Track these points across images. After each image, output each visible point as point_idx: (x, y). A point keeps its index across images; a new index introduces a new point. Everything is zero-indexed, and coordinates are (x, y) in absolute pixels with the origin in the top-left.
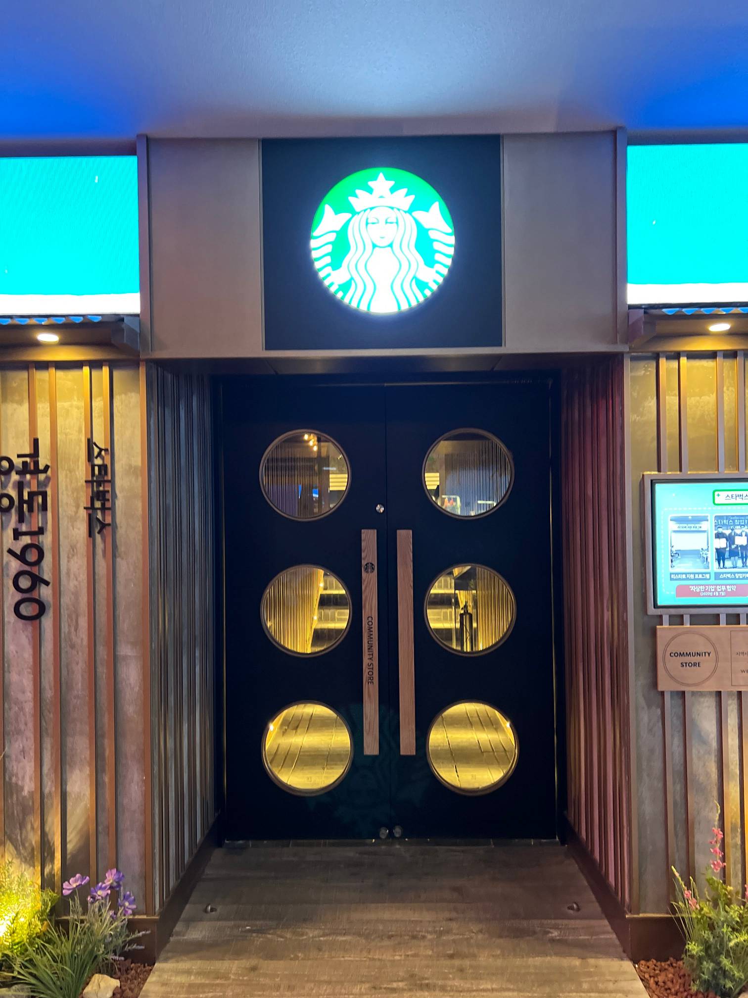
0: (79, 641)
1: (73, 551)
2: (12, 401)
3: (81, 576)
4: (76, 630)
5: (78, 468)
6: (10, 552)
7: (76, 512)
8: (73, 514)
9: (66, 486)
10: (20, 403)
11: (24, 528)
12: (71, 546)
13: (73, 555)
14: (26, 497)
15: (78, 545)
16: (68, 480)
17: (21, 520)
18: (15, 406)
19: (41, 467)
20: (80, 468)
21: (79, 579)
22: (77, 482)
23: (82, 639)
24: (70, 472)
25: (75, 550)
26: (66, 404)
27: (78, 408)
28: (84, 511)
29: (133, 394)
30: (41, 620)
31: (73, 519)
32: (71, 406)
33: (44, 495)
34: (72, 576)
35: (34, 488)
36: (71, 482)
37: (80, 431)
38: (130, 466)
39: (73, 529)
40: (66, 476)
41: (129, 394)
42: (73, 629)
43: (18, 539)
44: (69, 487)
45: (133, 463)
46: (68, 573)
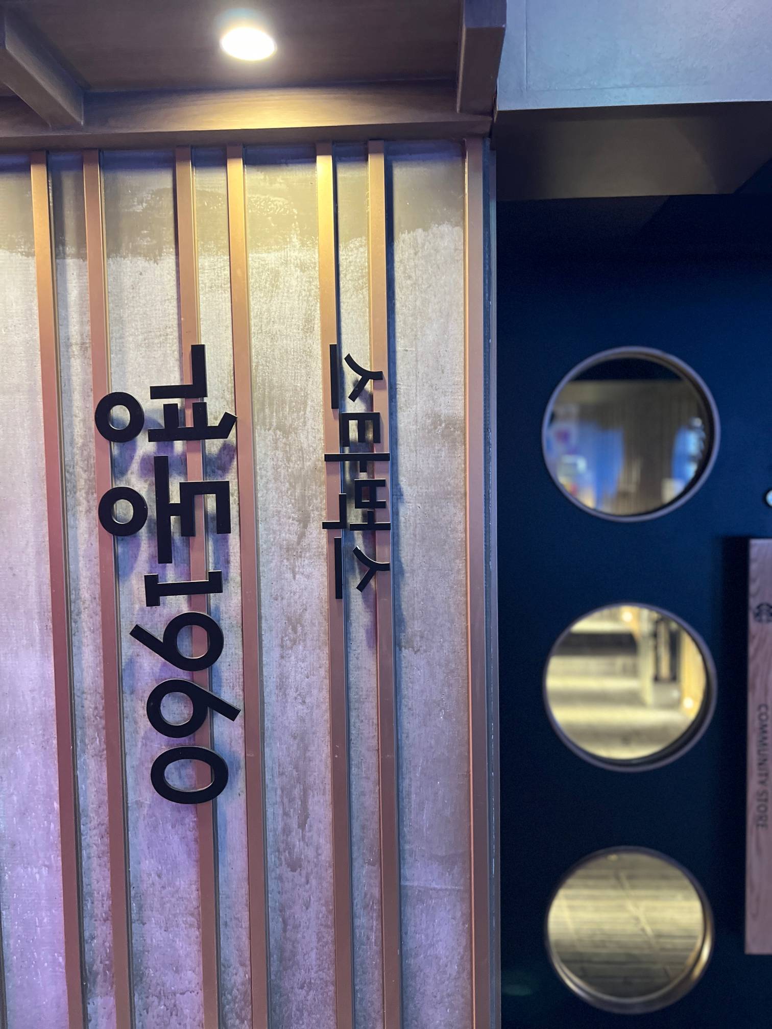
0: (310, 853)
1: (295, 630)
2: (135, 252)
3: (315, 692)
4: (302, 826)
5: (305, 423)
6: (139, 633)
7: (302, 536)
8: (294, 538)
9: (276, 468)
10: (153, 255)
11: (171, 575)
12: (289, 619)
13: (294, 642)
14: (175, 498)
15: (307, 616)
16: (280, 454)
17: (164, 555)
18: (141, 263)
19: (214, 420)
20: (310, 423)
21: (307, 700)
22: (302, 459)
23: (318, 848)
24: (286, 433)
25: (299, 629)
26: (271, 258)
27: (303, 267)
28: (320, 533)
29: (445, 228)
30: (216, 801)
31: (293, 551)
32: (286, 263)
33: (222, 491)
34: (292, 693)
35: (196, 475)
36: (289, 460)
37: (308, 329)
38: (436, 420)
39: (294, 578)
40: (276, 441)
41: (435, 229)
42: (294, 823)
43: (157, 603)
44: (283, 471)
45: (444, 411)
46: (282, 686)
